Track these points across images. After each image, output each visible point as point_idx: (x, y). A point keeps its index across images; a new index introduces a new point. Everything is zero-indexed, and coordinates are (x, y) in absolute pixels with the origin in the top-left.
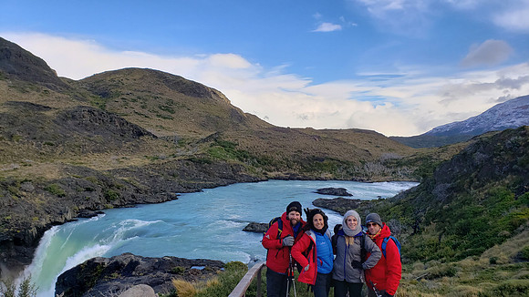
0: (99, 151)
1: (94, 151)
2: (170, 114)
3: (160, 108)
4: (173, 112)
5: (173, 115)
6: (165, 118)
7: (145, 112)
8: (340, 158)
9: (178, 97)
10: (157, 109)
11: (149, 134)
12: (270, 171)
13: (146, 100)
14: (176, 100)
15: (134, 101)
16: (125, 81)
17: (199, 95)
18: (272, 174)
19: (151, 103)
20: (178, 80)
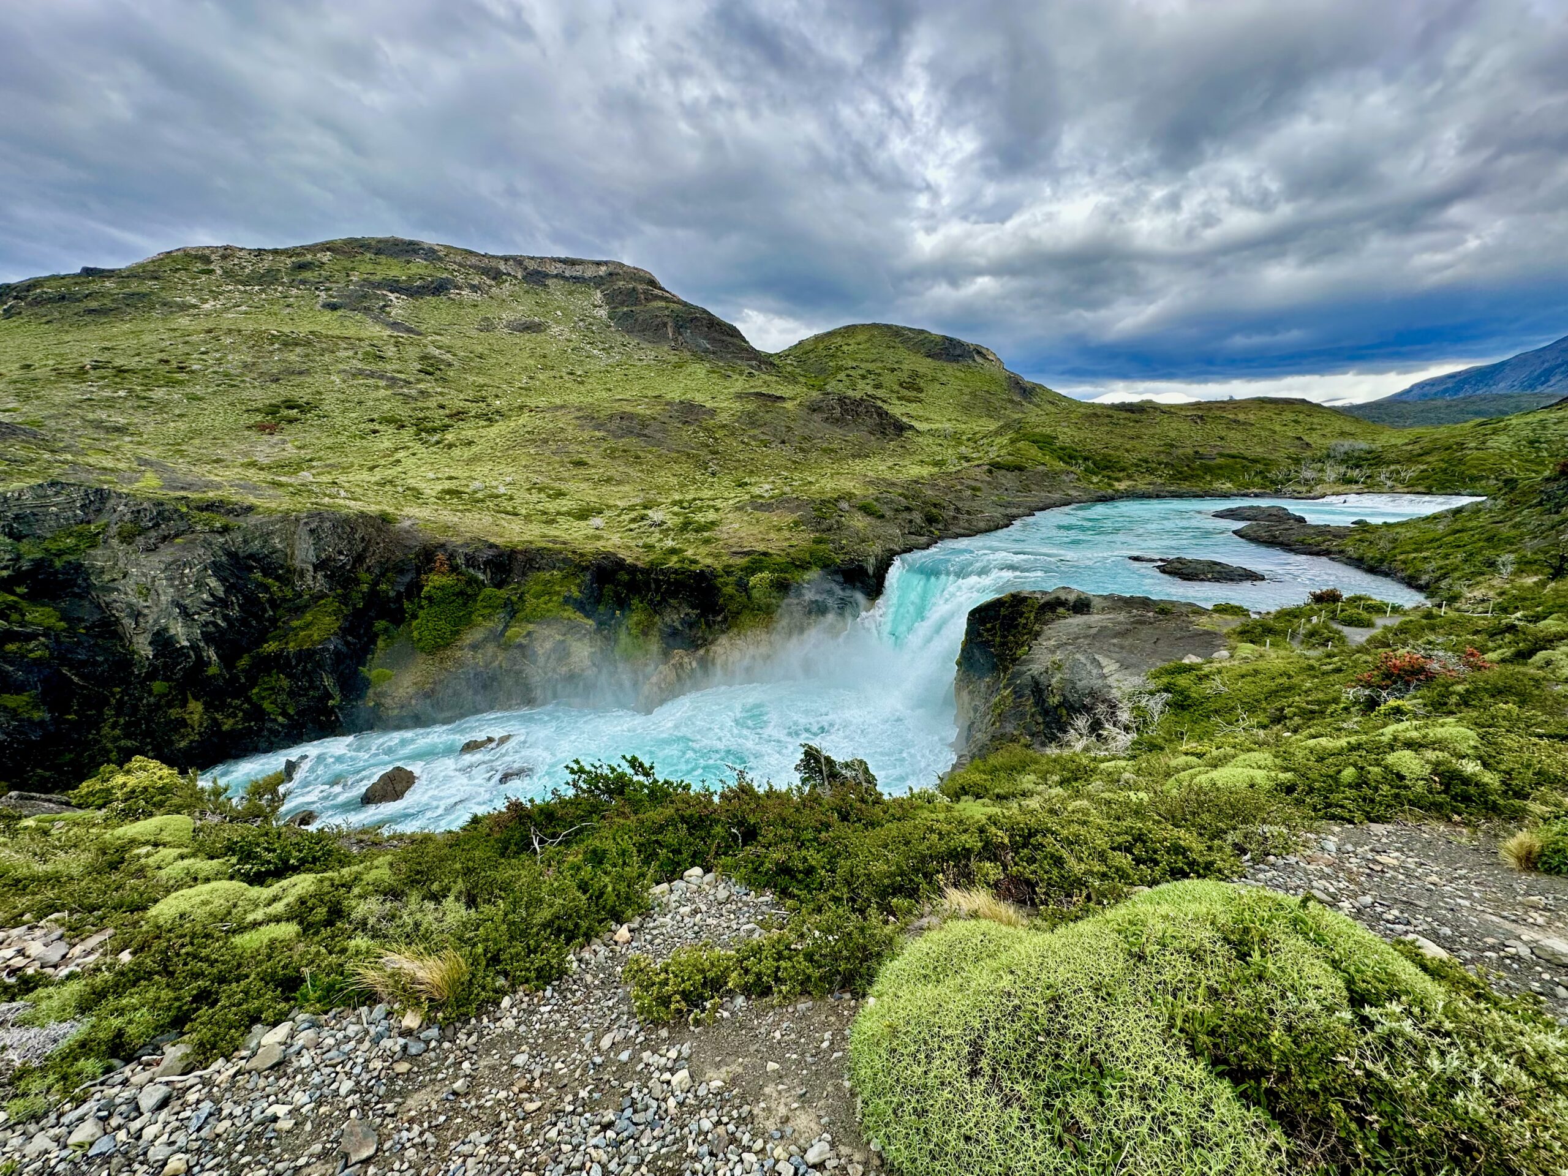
0: (859, 456)
1: (854, 456)
2: (914, 393)
3: (901, 385)
4: (920, 390)
5: (922, 395)
6: (910, 401)
7: (879, 393)
8: (1247, 454)
9: (925, 365)
10: (896, 387)
11: (911, 427)
12: (1118, 480)
13: (879, 375)
14: (922, 370)
15: (863, 377)
16: (845, 348)
17: (956, 359)
18: (1121, 486)
19: (888, 379)
20: (921, 337)
